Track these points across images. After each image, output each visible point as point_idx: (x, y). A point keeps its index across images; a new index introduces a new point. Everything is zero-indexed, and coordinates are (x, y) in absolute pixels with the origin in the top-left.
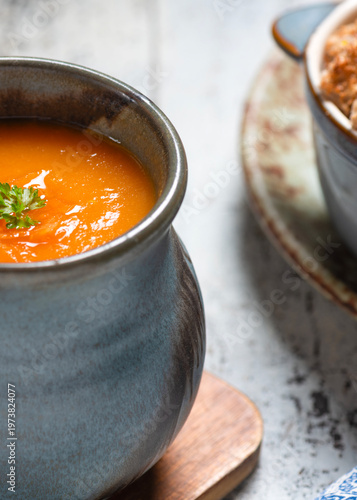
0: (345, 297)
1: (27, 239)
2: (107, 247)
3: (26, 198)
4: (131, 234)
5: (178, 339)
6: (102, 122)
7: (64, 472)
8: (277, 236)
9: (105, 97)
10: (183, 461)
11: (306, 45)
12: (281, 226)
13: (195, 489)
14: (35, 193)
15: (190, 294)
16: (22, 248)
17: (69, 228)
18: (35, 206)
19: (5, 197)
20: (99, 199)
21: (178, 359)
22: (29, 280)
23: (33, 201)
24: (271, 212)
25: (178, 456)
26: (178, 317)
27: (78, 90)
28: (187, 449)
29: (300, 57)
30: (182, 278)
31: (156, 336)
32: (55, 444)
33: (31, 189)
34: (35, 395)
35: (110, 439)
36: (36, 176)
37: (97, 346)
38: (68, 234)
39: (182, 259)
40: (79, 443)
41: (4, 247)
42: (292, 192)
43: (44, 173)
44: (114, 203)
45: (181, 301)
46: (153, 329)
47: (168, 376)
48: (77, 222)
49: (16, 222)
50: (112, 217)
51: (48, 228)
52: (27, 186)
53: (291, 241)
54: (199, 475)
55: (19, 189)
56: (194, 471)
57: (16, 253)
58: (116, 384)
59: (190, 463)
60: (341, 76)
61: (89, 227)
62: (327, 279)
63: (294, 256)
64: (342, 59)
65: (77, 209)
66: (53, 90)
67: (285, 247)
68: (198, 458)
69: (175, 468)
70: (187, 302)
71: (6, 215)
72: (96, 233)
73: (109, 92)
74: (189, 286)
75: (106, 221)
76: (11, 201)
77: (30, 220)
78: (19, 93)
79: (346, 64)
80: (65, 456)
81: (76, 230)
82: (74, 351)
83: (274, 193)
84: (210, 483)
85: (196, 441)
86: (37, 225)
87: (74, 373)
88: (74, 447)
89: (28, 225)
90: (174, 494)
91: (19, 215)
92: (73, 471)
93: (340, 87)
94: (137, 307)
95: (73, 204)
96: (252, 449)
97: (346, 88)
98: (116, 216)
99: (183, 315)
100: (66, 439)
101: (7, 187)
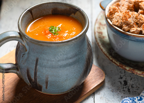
0: (111, 59)
1: (57, 37)
2: (72, 38)
3: (57, 29)
4: (77, 36)
5: (87, 57)
6: (73, 14)
7: (64, 84)
8: (99, 46)
9: (74, 9)
10: (89, 82)
11: (106, 8)
12: (100, 44)
13: (91, 88)
14: (59, 28)
15: (90, 49)
16: (56, 39)
17: (65, 35)
18: (59, 31)
19: (53, 29)
20: (72, 29)
21: (87, 61)
22: (56, 44)
23: (59, 30)
24: (99, 41)
25: (88, 81)
26: (87, 53)
27: (68, 8)
28: (89, 80)
29: (104, 10)
30: (88, 45)
31: (82, 57)
32: (62, 78)
33: (58, 27)
34: (58, 68)
35: (73, 77)
36: (59, 25)
37: (70, 58)
38: (65, 36)
39: (88, 42)
40: (67, 78)
41: (52, 38)
42: (104, 37)
43: (61, 24)
44: (75, 30)
45: (88, 50)
46: (82, 55)
47: (85, 65)
48: (67, 34)
49: (55, 34)
50: (74, 33)
51: (61, 35)
52: (57, 27)
53: (102, 47)
54: (92, 85)
55: (56, 27)
56: (91, 84)
57: (55, 40)
58: (74, 66)
59: (90, 83)
60: (111, 14)
61: (69, 35)
62: (108, 55)
63: (102, 50)
64: (112, 10)
65: (67, 31)
66: (63, 8)
67: (100, 48)
68: (92, 82)
69: (87, 84)
70: (89, 50)
71: (53, 33)
72: (71, 36)
73: (74, 8)
74: (90, 47)
75: (73, 34)
76: (54, 30)
77: (58, 33)
78: (56, 9)
79: (112, 11)
80: (64, 80)
81: (67, 35)
82: (66, 59)
83: (100, 37)
84: (94, 87)
85: (91, 78)
86: (59, 34)
87: (66, 64)
88: (66, 78)
89: (57, 34)
90: (87, 89)
91: (56, 32)
92: (66, 83)
93: (111, 16)
94: (79, 51)
95: (66, 30)
96: (103, 80)
97: (112, 16)
98: (75, 33)
99: (88, 53)
100: (64, 77)
101: (54, 27)
